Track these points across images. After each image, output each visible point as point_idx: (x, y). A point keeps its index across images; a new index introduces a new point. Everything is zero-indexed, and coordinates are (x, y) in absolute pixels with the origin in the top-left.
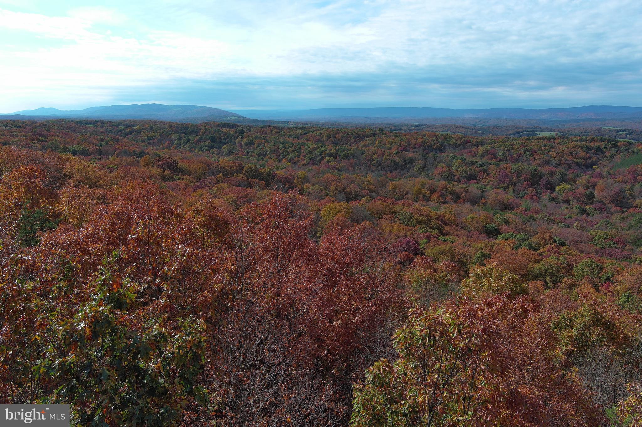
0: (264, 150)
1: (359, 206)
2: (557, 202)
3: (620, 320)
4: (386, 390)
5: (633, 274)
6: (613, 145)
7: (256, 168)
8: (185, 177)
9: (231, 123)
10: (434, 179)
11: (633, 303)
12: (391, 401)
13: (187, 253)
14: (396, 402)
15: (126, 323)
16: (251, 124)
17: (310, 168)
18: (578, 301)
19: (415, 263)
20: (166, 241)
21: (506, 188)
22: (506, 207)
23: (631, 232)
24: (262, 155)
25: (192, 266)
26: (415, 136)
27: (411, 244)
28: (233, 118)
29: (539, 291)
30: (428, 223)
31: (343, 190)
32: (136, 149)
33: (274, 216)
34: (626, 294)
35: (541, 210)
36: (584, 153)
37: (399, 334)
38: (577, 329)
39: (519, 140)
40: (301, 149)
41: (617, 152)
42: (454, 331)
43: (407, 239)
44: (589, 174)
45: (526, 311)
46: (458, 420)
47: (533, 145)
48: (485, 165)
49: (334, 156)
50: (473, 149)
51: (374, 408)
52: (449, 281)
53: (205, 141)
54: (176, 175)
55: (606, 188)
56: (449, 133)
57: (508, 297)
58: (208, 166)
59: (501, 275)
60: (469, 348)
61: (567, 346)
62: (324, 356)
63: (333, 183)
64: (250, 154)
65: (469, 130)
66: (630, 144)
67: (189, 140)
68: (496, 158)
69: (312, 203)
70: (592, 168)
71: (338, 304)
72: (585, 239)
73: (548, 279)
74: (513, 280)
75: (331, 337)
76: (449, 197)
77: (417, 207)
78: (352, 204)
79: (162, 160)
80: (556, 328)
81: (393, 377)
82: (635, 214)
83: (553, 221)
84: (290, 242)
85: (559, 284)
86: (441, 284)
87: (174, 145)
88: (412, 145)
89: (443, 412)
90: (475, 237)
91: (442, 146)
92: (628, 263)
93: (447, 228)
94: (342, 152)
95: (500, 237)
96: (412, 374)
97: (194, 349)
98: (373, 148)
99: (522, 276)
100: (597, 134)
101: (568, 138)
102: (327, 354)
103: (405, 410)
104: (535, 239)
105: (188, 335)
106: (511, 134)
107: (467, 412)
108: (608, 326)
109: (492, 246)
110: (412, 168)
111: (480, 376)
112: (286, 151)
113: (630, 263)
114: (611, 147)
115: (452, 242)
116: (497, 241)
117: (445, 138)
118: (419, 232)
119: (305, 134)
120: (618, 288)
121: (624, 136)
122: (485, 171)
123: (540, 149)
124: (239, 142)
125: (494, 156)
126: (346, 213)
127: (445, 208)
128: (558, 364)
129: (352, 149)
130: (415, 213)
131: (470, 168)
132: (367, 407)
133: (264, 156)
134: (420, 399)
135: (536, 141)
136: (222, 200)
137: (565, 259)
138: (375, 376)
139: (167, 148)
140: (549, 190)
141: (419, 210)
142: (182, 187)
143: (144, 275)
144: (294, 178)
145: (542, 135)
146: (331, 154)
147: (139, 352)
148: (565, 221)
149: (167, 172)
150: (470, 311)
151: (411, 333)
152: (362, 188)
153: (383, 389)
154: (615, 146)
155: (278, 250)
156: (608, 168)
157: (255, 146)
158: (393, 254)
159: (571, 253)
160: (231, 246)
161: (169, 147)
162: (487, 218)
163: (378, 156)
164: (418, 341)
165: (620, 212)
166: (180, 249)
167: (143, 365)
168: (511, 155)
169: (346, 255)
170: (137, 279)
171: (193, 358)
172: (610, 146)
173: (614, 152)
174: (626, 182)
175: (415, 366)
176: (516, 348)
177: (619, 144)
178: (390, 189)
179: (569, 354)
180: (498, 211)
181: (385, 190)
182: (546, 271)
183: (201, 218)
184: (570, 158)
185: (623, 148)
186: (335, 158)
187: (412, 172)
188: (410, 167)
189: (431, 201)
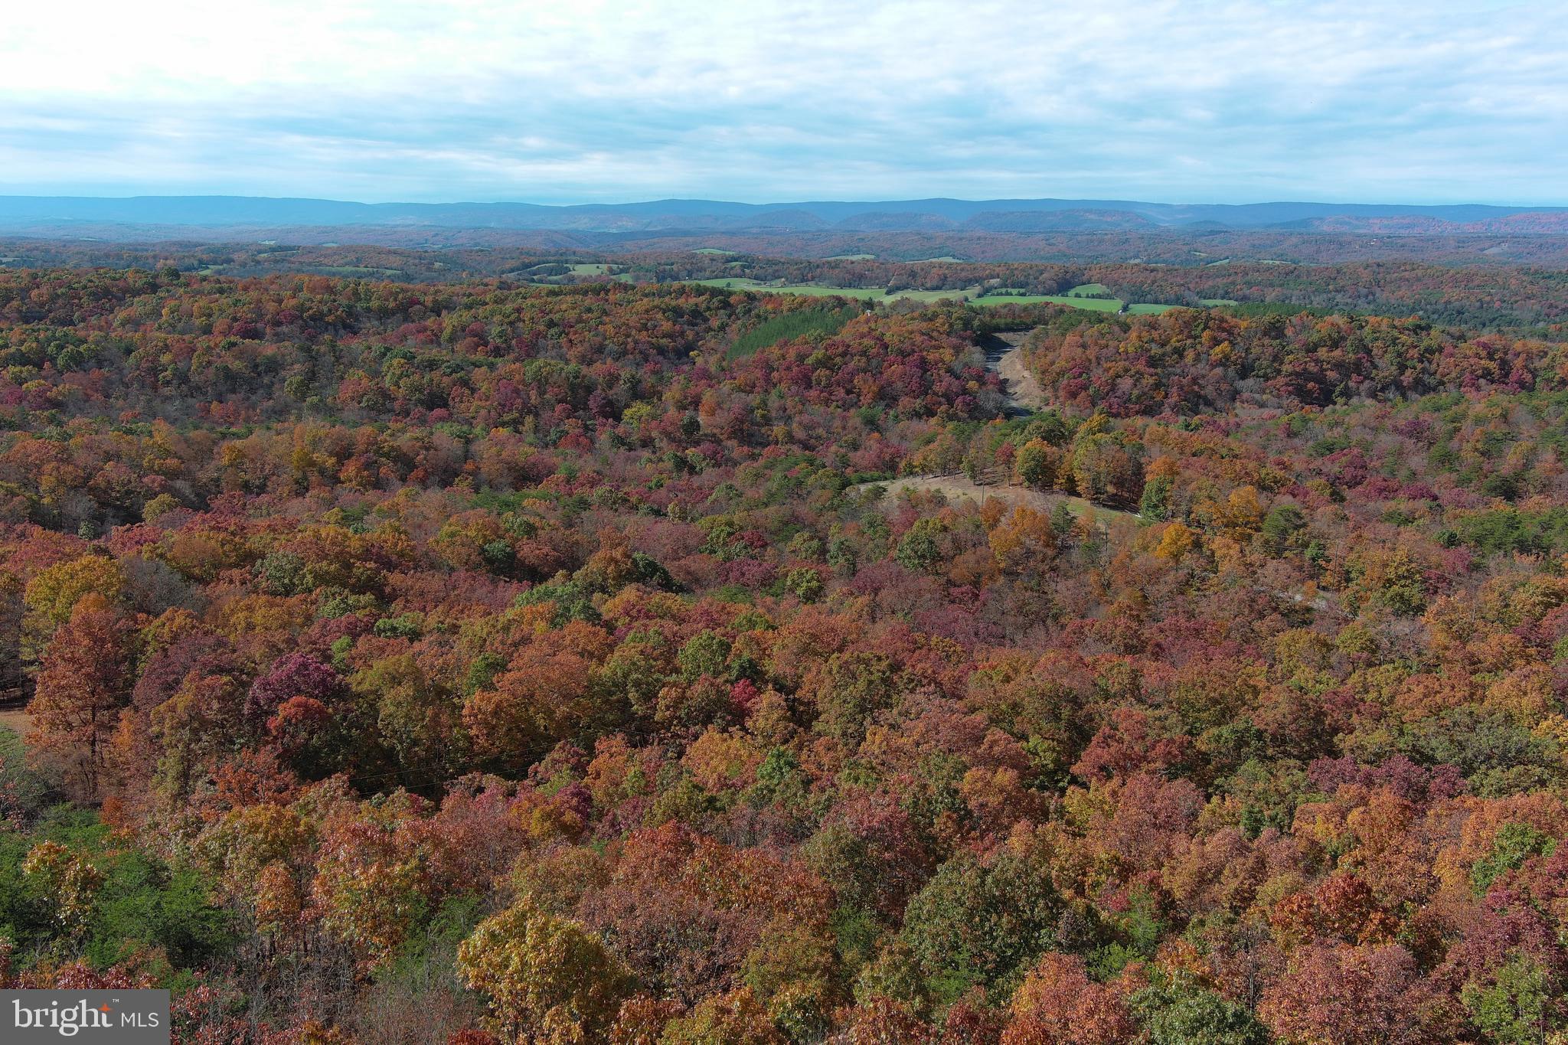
2: (630, 446)
6: (720, 301)
10: (342, 417)
21: (516, 425)
22: (525, 477)
27: (310, 669)
30: (343, 573)
31: (83, 483)
35: (599, 474)
36: (670, 323)
39: (531, 295)
41: (730, 316)
43: (297, 656)
44: (684, 372)
47: (565, 309)
48: (462, 369)
49: (35, 361)
50: (428, 322)
55: (719, 405)
63: (48, 467)
65: (412, 264)
66: (751, 298)
68: (486, 346)
70: (688, 357)
72: (692, 541)
76: (386, 469)
82: (776, 461)
83: (625, 501)
88: (269, 316)
90: (463, 589)
91: (350, 314)
93: (395, 578)
94: (60, 347)
106: (512, 271)
110: (277, 386)
114: (718, 308)
117: (356, 295)
118: (323, 614)
121: (738, 273)
122: (464, 383)
123: (580, 320)
125: (481, 339)
126: (108, 585)
129: (90, 339)
130: (306, 553)
131: (427, 377)
135: (569, 299)
137: (660, 634)
140: (610, 420)
146: (23, 354)
148: (649, 497)
152: (142, 471)
154: (726, 305)
156: (719, 355)
162: (485, 525)
163: (177, 355)
168: (519, 336)
172: (716, 304)
173: (725, 319)
174: (753, 388)
177: (732, 300)
178: (225, 461)
181: (211, 468)
182: (626, 676)
184: (643, 336)
185: (739, 309)
186: (40, 367)
187: (280, 396)
188: (273, 383)
189: (343, 483)
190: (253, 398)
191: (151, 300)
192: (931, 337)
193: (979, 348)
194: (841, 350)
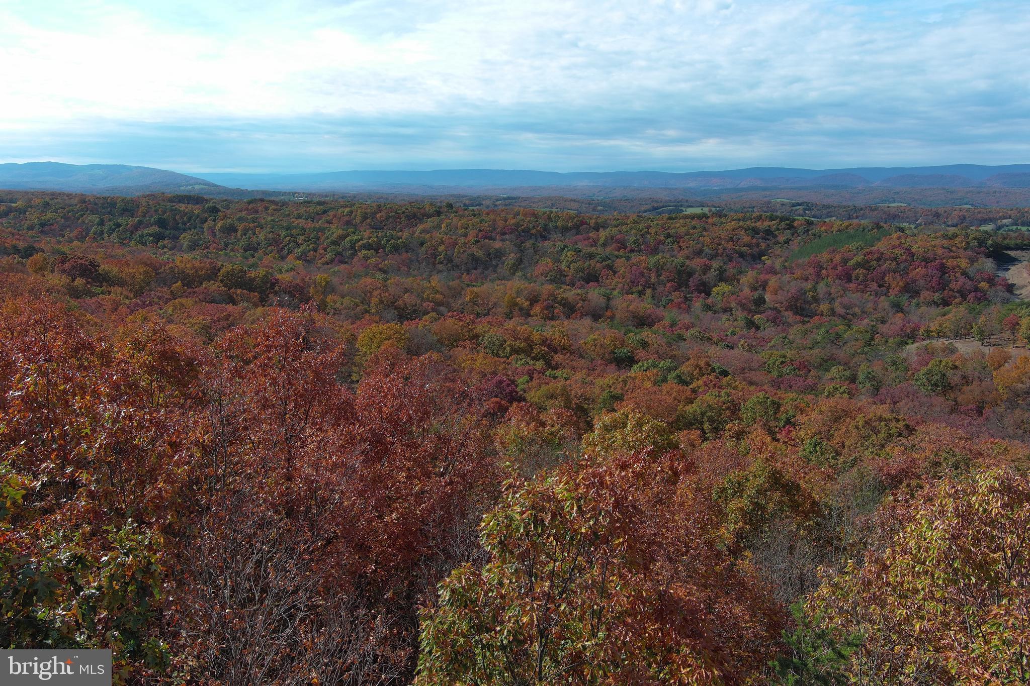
0: (255, 240)
1: (420, 328)
2: (715, 311)
3: (806, 479)
4: (471, 612)
5: (821, 411)
6: (787, 224)
7: (241, 271)
8: (113, 289)
9: (194, 196)
10: (535, 282)
11: (823, 454)
12: (481, 628)
13: (123, 417)
14: (489, 630)
15: (11, 546)
16: (230, 198)
17: (336, 269)
18: (750, 455)
19: (509, 414)
20: (82, 399)
21: (641, 293)
22: (643, 322)
23: (816, 351)
24: (251, 248)
25: (134, 438)
26: (503, 215)
27: (504, 384)
28: (197, 187)
29: (694, 446)
30: (528, 349)
31: (392, 304)
32: (17, 242)
33: (276, 348)
34: (813, 441)
35: (692, 323)
36: (749, 237)
37: (488, 522)
38: (749, 496)
39: (657, 220)
40: (318, 238)
41: (793, 235)
42: (572, 509)
43: (497, 378)
44: (756, 268)
45: (676, 474)
46: (584, 647)
47: (678, 226)
48: (610, 259)
49: (376, 248)
50: (591, 235)
51: (454, 643)
52: (563, 438)
53: (147, 226)
54: (97, 286)
55: (781, 288)
56: (554, 210)
57: (649, 454)
58: (155, 269)
59: (639, 424)
60: (595, 533)
61: (736, 524)
62: (371, 573)
63: (376, 293)
64: (230, 247)
65: (584, 205)
66: (810, 223)
67: (119, 225)
68: (625, 248)
69: (342, 326)
70: (760, 259)
71: (391, 487)
72: (754, 365)
73: (706, 426)
74: (657, 429)
75: (381, 541)
76: (558, 310)
77: (510, 326)
78: (408, 326)
79: (69, 260)
80: (719, 497)
81: (482, 590)
82: (820, 325)
83: (709, 339)
84: (306, 390)
85: (722, 432)
86: (551, 443)
87: (91, 235)
88: (499, 229)
89: (560, 637)
90: (599, 369)
91: (545, 230)
92: (813, 397)
93: (558, 358)
94: (388, 241)
95: (635, 367)
96: (511, 582)
97: (139, 576)
98: (438, 235)
99: (670, 424)
100: (765, 209)
101: (726, 216)
102: (376, 569)
103: (502, 641)
104: (684, 369)
105: (127, 555)
106: (645, 211)
107: (597, 633)
108: (790, 488)
109: (625, 382)
110: (500, 266)
111: (614, 575)
112: (293, 241)
113: (817, 396)
114: (785, 229)
115: (566, 379)
116: (632, 374)
117: (549, 218)
118: (515, 365)
119: (325, 212)
120: (802, 433)
121: (801, 212)
122: (610, 267)
123: (688, 234)
124: (210, 228)
125: (622, 245)
126: (399, 339)
127: (553, 326)
128: (725, 549)
129: (403, 237)
130: (507, 336)
131: (587, 263)
132: (443, 643)
133: (256, 250)
134: (525, 620)
135: (681, 221)
136: (183, 328)
137: (729, 395)
138: (453, 591)
139: (78, 240)
140: (703, 294)
141: (514, 331)
142: (108, 305)
143: (43, 461)
144: (309, 286)
145: (690, 211)
146: (370, 244)
147: (35, 592)
148: (726, 339)
149: (79, 282)
150: (594, 477)
151: (506, 517)
152: (423, 300)
153: (467, 611)
154: (790, 227)
155: (286, 405)
156: (783, 259)
157: (239, 233)
158: (476, 402)
159: (736, 386)
160: (201, 401)
161: (81, 238)
162: (616, 339)
163: (447, 247)
164: (518, 529)
165: (801, 322)
166: (107, 411)
167: (44, 614)
168: (647, 243)
169: (402, 405)
170: (29, 470)
171: (138, 592)
172: (784, 226)
173: (789, 236)
174: (807, 280)
175: (516, 570)
176: (664, 531)
177: (795, 224)
178: (468, 299)
179: (740, 535)
180: (631, 328)
181: (460, 302)
182: (703, 414)
183: (145, 357)
184: (730, 245)
185: (800, 230)
186: (377, 251)
187: (501, 272)
188: (498, 265)
189: (533, 316)
190: (486, 272)
191: (436, 220)
192: (951, 251)
193: (991, 259)
194: (876, 256)
